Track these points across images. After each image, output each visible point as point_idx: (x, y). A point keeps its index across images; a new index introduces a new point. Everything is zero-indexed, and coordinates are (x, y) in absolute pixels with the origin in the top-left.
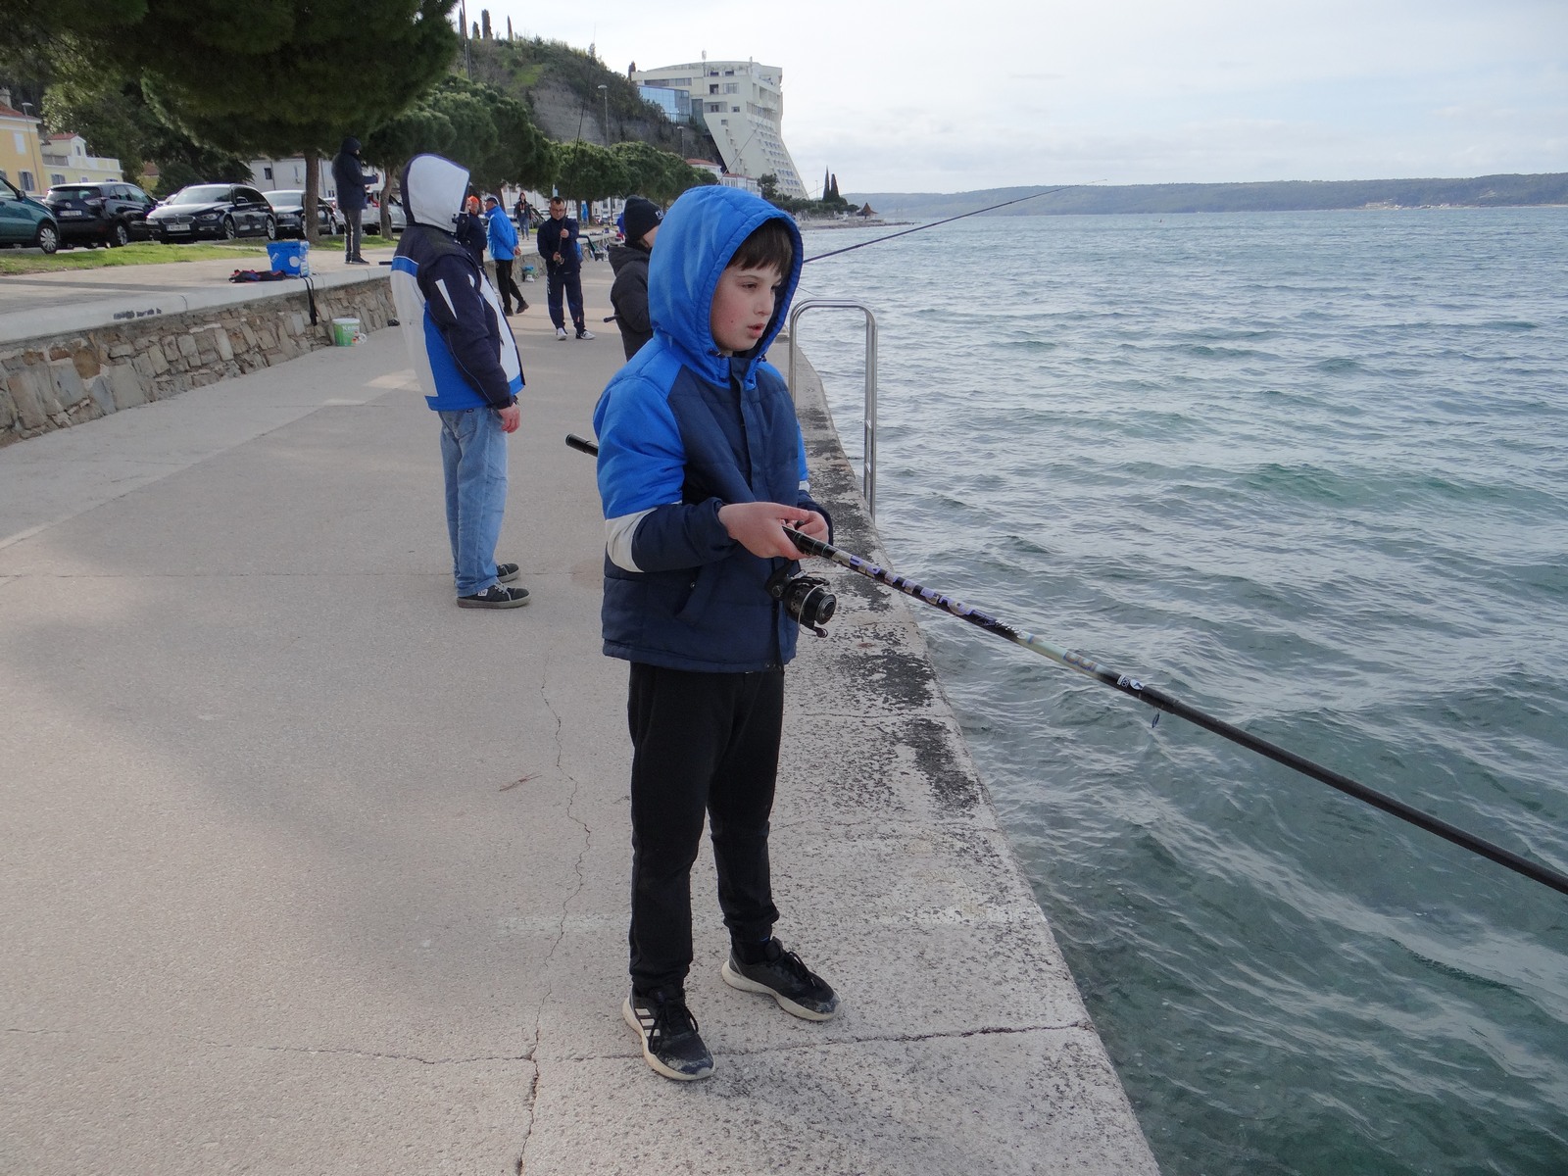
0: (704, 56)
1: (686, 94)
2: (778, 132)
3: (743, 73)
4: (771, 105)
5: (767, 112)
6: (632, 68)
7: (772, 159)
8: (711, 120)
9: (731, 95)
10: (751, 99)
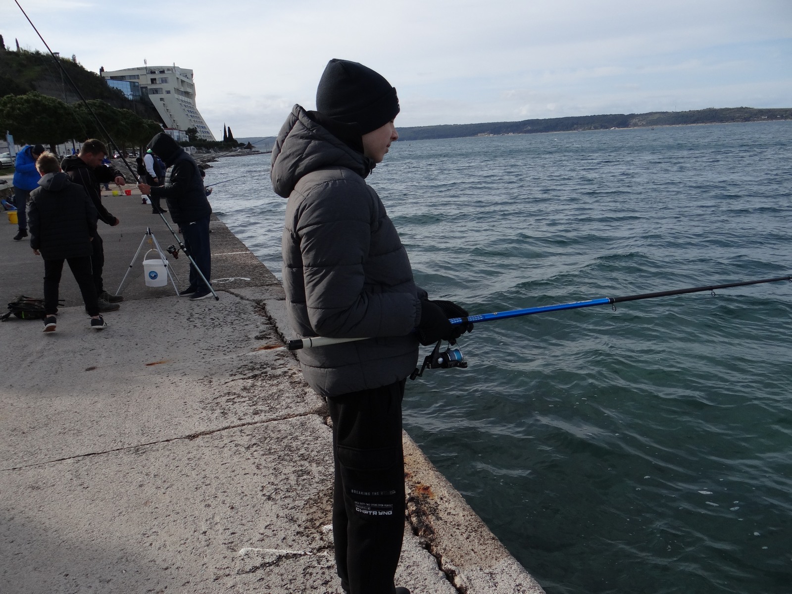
0: (145, 63)
1: (137, 84)
2: (194, 105)
3: (170, 72)
4: (189, 90)
5: (187, 94)
6: (102, 70)
7: (193, 119)
8: (154, 98)
9: (164, 84)
10: (176, 87)
